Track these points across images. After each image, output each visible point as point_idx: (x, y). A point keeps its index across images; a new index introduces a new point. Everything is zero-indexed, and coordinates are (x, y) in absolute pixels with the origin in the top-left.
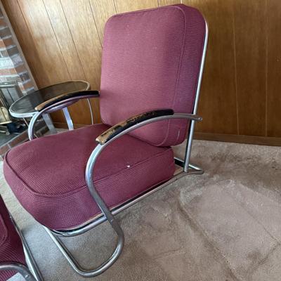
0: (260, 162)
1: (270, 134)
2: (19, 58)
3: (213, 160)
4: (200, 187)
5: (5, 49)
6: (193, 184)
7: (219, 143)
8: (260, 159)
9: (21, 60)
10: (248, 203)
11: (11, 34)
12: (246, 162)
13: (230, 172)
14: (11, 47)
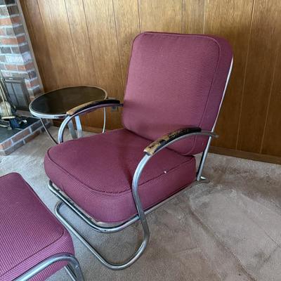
0: (256, 175)
1: (264, 152)
2: (29, 56)
3: (215, 171)
4: (207, 194)
5: (17, 46)
6: (200, 192)
7: (218, 155)
8: (255, 173)
9: (30, 58)
10: (249, 211)
11: (24, 32)
12: (244, 175)
13: (232, 183)
14: (23, 44)
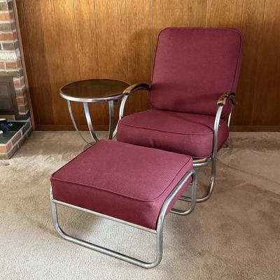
5: (11, 41)
11: (16, 28)
14: (16, 41)
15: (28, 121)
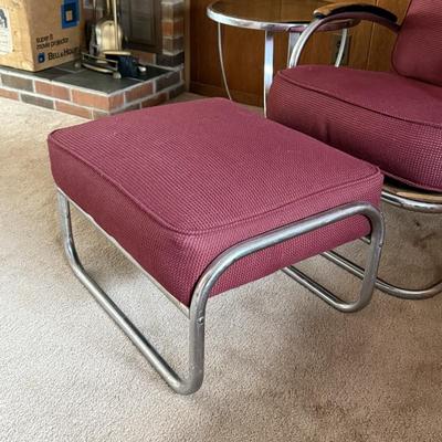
15: (177, 69)
